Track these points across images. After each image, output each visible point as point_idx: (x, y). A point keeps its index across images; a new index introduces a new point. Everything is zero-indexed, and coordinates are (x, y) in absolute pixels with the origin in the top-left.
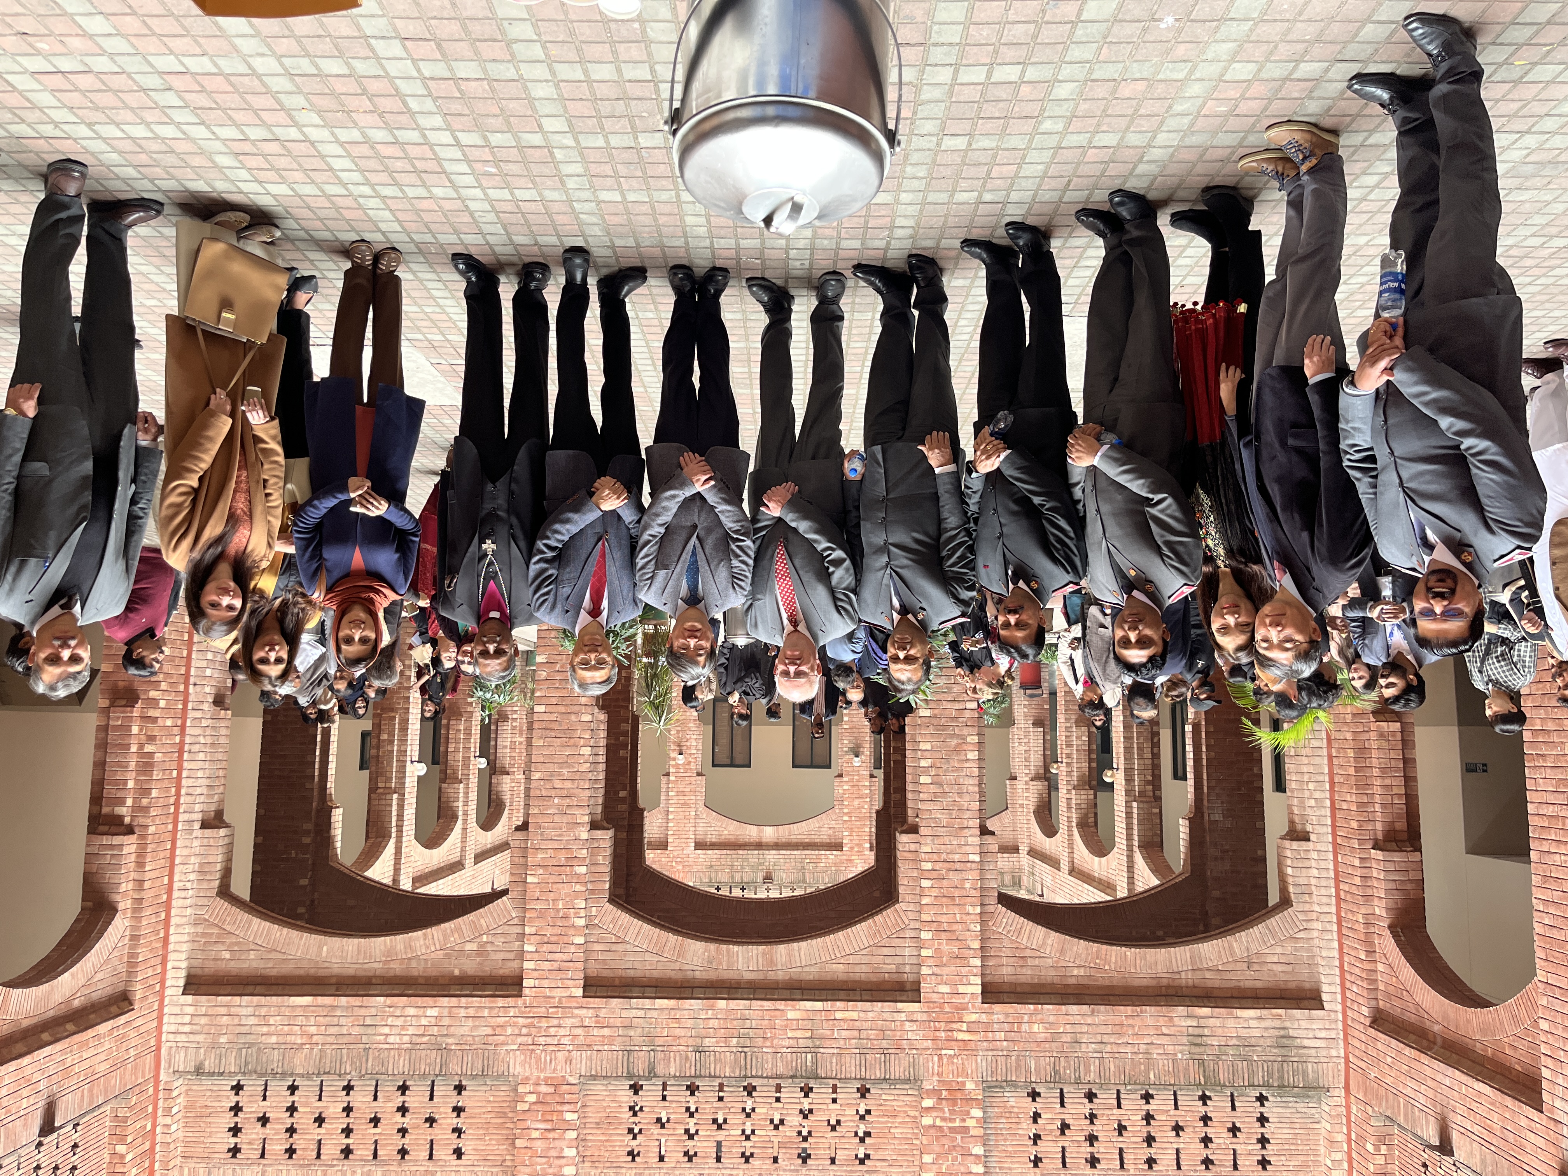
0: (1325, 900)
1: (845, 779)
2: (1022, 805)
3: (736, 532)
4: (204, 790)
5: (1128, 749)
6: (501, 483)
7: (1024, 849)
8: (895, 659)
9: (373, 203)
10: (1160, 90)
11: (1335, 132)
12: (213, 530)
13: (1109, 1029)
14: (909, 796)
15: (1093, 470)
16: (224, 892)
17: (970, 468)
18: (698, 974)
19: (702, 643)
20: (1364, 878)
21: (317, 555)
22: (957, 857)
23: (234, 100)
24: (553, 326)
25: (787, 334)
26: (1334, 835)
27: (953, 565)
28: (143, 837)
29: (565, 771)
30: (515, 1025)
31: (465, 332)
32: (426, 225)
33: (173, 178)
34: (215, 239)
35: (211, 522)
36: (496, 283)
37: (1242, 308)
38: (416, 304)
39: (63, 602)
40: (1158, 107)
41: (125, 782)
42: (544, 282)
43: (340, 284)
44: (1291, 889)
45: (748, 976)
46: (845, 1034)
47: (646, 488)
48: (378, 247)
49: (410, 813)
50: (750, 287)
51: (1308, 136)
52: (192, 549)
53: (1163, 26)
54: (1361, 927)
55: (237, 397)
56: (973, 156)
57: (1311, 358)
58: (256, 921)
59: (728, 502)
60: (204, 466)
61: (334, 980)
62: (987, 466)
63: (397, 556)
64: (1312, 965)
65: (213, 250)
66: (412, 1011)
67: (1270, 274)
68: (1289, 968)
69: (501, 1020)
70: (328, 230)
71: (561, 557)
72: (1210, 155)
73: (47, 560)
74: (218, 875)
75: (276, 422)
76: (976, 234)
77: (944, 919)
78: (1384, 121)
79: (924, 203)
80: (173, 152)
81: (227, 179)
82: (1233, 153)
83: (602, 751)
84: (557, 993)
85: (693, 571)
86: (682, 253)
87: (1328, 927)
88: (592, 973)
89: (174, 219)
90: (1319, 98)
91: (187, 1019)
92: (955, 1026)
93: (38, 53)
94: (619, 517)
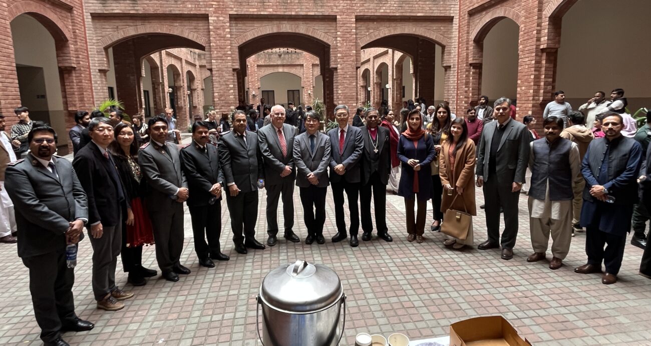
0: (92, 50)
1: (257, 87)
2: (199, 80)
3: (299, 160)
4: (451, 77)
5: (164, 99)
6: (373, 171)
7: (198, 67)
8: (244, 120)
9: (418, 255)
10: (163, 317)
11: (99, 308)
12: (460, 151)
13: (165, 6)
14: (236, 81)
15: (180, 186)
16: (443, 47)
17: (222, 185)
18: (301, 23)
19: (309, 123)
20: (78, 57)
21: (428, 145)
22: (220, 61)
23: (462, 282)
24: (360, 221)
25: (286, 224)
26: (90, 72)
27: (226, 152)
28: (467, 63)
29: (346, 85)
30: (357, 6)
31: (386, 218)
32: (401, 250)
33: (476, 257)
34: (462, 240)
35: (461, 153)
36: (378, 233)
37: (128, 245)
38: (402, 225)
39: (503, 127)
40: (163, 311)
41: (473, 79)
42: (364, 234)
43: (425, 229)
44: (104, 53)
45: (286, 22)
46: (253, 4)
47: (329, 172)
48: (415, 241)
49: (390, 73)
50: (299, 239)
51: (108, 306)
52: (466, 145)
53: (163, 339)
54: (78, 41)
55: (454, 192)
56: (227, 288)
57: (100, 230)
58: (434, 38)
59: (303, 169)
60: (463, 171)
61: (411, 20)
62: (216, 185)
63: (404, 146)
64: (96, 28)
65: (463, 236)
66: (388, 11)
67: (119, 258)
68: (103, 27)
69: (361, 8)
70: (430, 245)
71: (354, 148)
72: (144, 296)
73: (508, 140)
74: (445, 52)
75: (443, 185)
76: (224, 263)
77: (223, 41)
78: (80, 315)
79: (243, 271)
80: (478, 265)
81: (461, 258)
82: (136, 298)
83: (335, 92)
84: (344, 17)
85: (312, 146)
86: (321, 248)
87: (90, 41)
88: (334, 23)
89: (474, 244)
90: (104, 320)
91: (452, 9)
92: (217, 6)
93: (521, 292)
94: (336, 162)
